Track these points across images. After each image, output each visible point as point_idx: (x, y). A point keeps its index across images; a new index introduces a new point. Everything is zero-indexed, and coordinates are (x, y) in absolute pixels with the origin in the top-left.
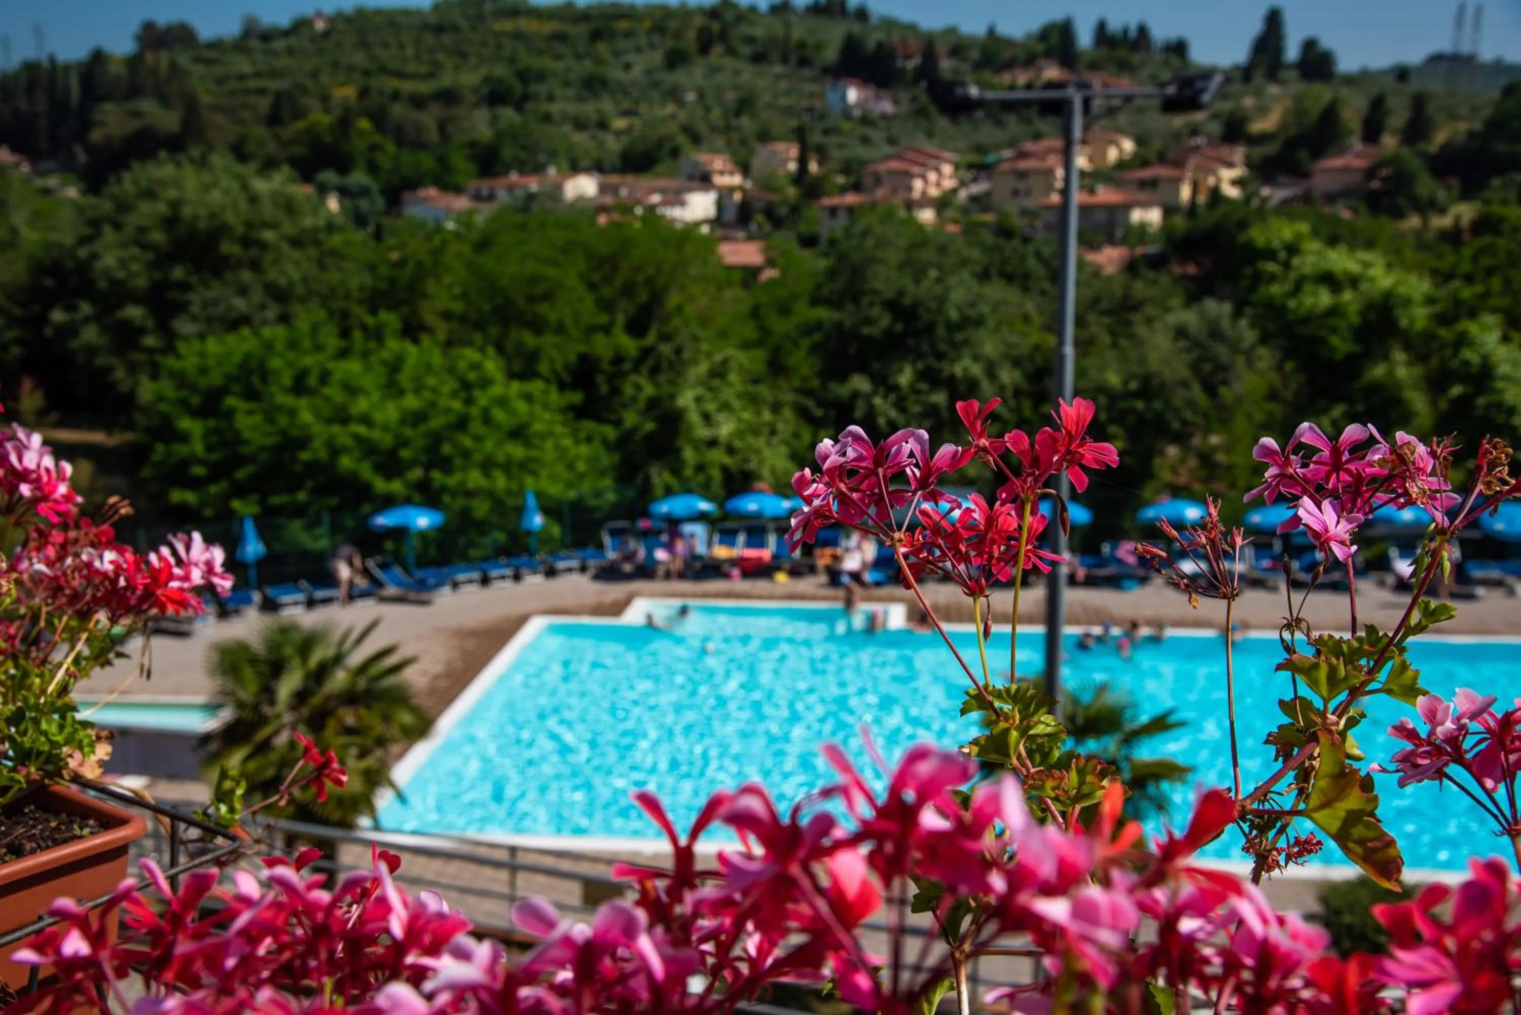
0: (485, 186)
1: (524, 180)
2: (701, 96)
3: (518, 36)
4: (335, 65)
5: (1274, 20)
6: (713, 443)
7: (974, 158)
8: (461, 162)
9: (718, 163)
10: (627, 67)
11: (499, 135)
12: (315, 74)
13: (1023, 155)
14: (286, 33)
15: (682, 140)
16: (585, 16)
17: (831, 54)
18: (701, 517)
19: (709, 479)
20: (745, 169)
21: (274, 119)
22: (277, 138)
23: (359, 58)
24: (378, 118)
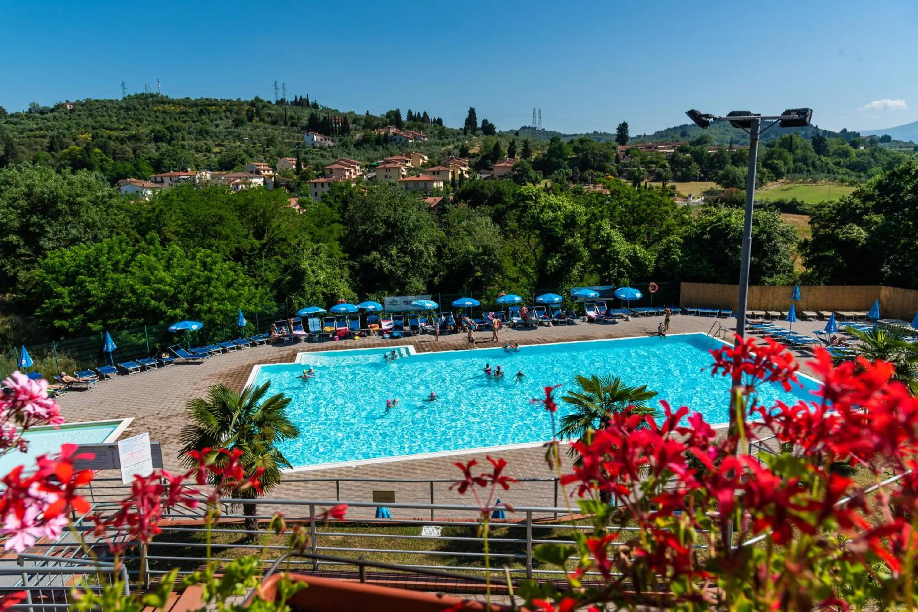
0: (159, 177)
1: (177, 174)
2: (251, 138)
3: (165, 112)
4: (78, 124)
5: (472, 112)
6: (318, 283)
7: (368, 163)
8: (145, 166)
9: (262, 166)
10: (217, 126)
11: (162, 155)
12: (68, 129)
13: (388, 162)
14: (52, 110)
15: (245, 156)
16: (195, 104)
17: (305, 121)
18: (315, 315)
19: (318, 298)
20: (274, 169)
21: (51, 148)
22: (53, 156)
23: (90, 121)
24: (104, 147)
